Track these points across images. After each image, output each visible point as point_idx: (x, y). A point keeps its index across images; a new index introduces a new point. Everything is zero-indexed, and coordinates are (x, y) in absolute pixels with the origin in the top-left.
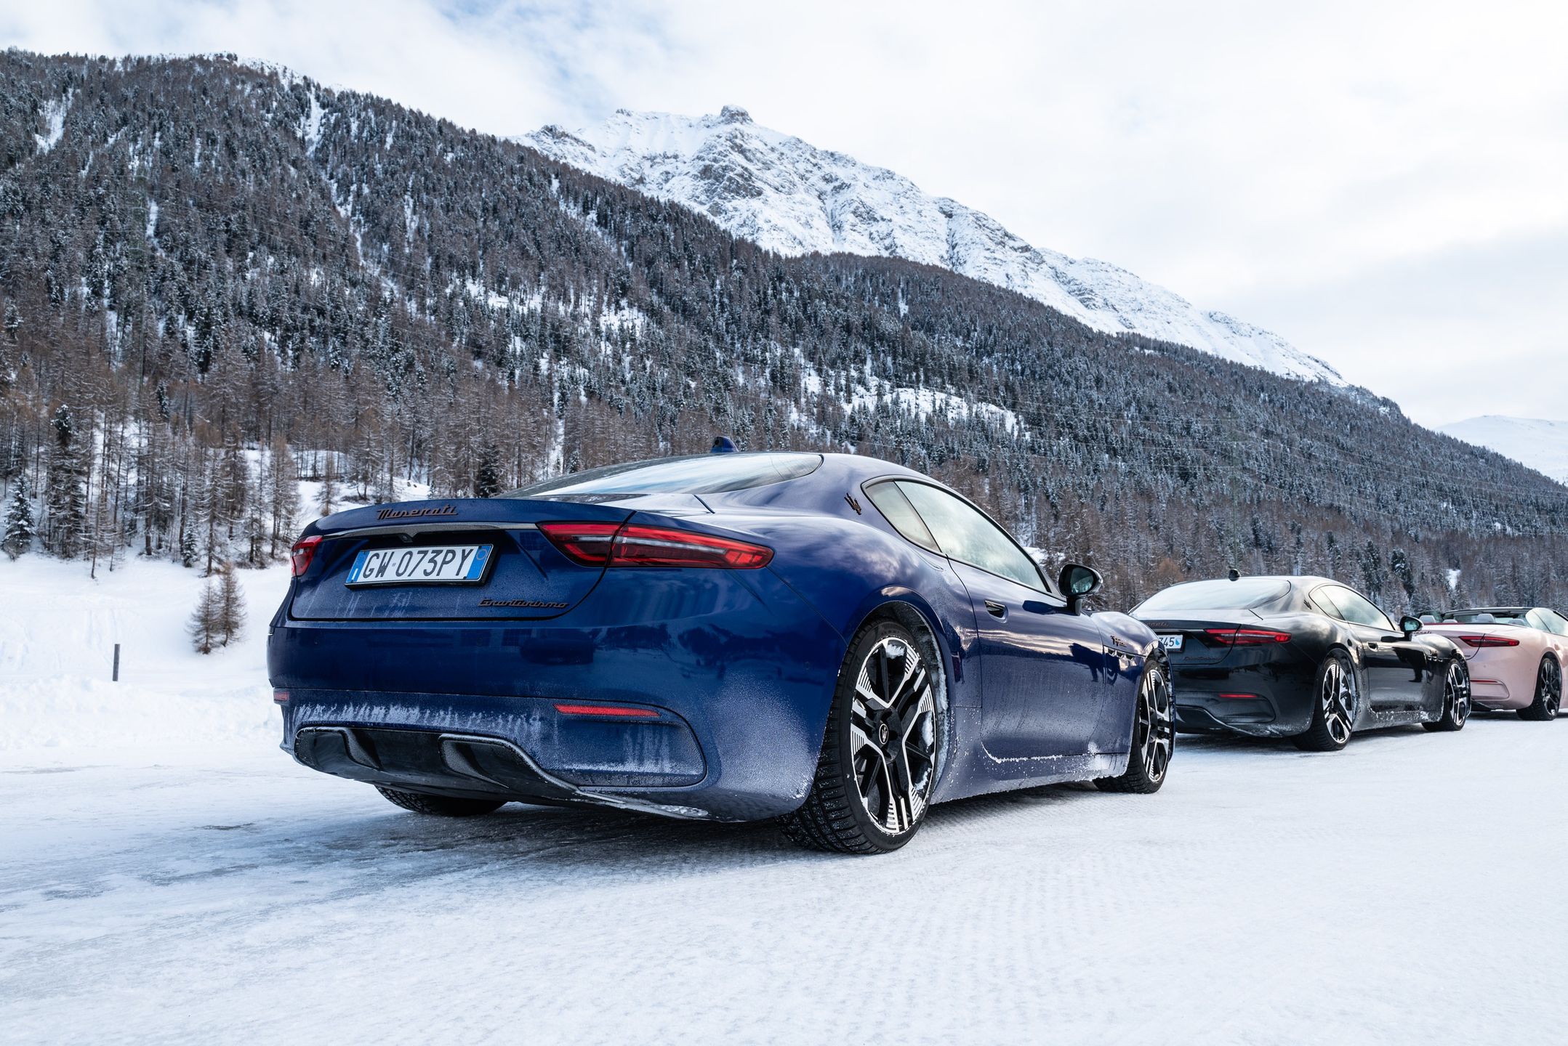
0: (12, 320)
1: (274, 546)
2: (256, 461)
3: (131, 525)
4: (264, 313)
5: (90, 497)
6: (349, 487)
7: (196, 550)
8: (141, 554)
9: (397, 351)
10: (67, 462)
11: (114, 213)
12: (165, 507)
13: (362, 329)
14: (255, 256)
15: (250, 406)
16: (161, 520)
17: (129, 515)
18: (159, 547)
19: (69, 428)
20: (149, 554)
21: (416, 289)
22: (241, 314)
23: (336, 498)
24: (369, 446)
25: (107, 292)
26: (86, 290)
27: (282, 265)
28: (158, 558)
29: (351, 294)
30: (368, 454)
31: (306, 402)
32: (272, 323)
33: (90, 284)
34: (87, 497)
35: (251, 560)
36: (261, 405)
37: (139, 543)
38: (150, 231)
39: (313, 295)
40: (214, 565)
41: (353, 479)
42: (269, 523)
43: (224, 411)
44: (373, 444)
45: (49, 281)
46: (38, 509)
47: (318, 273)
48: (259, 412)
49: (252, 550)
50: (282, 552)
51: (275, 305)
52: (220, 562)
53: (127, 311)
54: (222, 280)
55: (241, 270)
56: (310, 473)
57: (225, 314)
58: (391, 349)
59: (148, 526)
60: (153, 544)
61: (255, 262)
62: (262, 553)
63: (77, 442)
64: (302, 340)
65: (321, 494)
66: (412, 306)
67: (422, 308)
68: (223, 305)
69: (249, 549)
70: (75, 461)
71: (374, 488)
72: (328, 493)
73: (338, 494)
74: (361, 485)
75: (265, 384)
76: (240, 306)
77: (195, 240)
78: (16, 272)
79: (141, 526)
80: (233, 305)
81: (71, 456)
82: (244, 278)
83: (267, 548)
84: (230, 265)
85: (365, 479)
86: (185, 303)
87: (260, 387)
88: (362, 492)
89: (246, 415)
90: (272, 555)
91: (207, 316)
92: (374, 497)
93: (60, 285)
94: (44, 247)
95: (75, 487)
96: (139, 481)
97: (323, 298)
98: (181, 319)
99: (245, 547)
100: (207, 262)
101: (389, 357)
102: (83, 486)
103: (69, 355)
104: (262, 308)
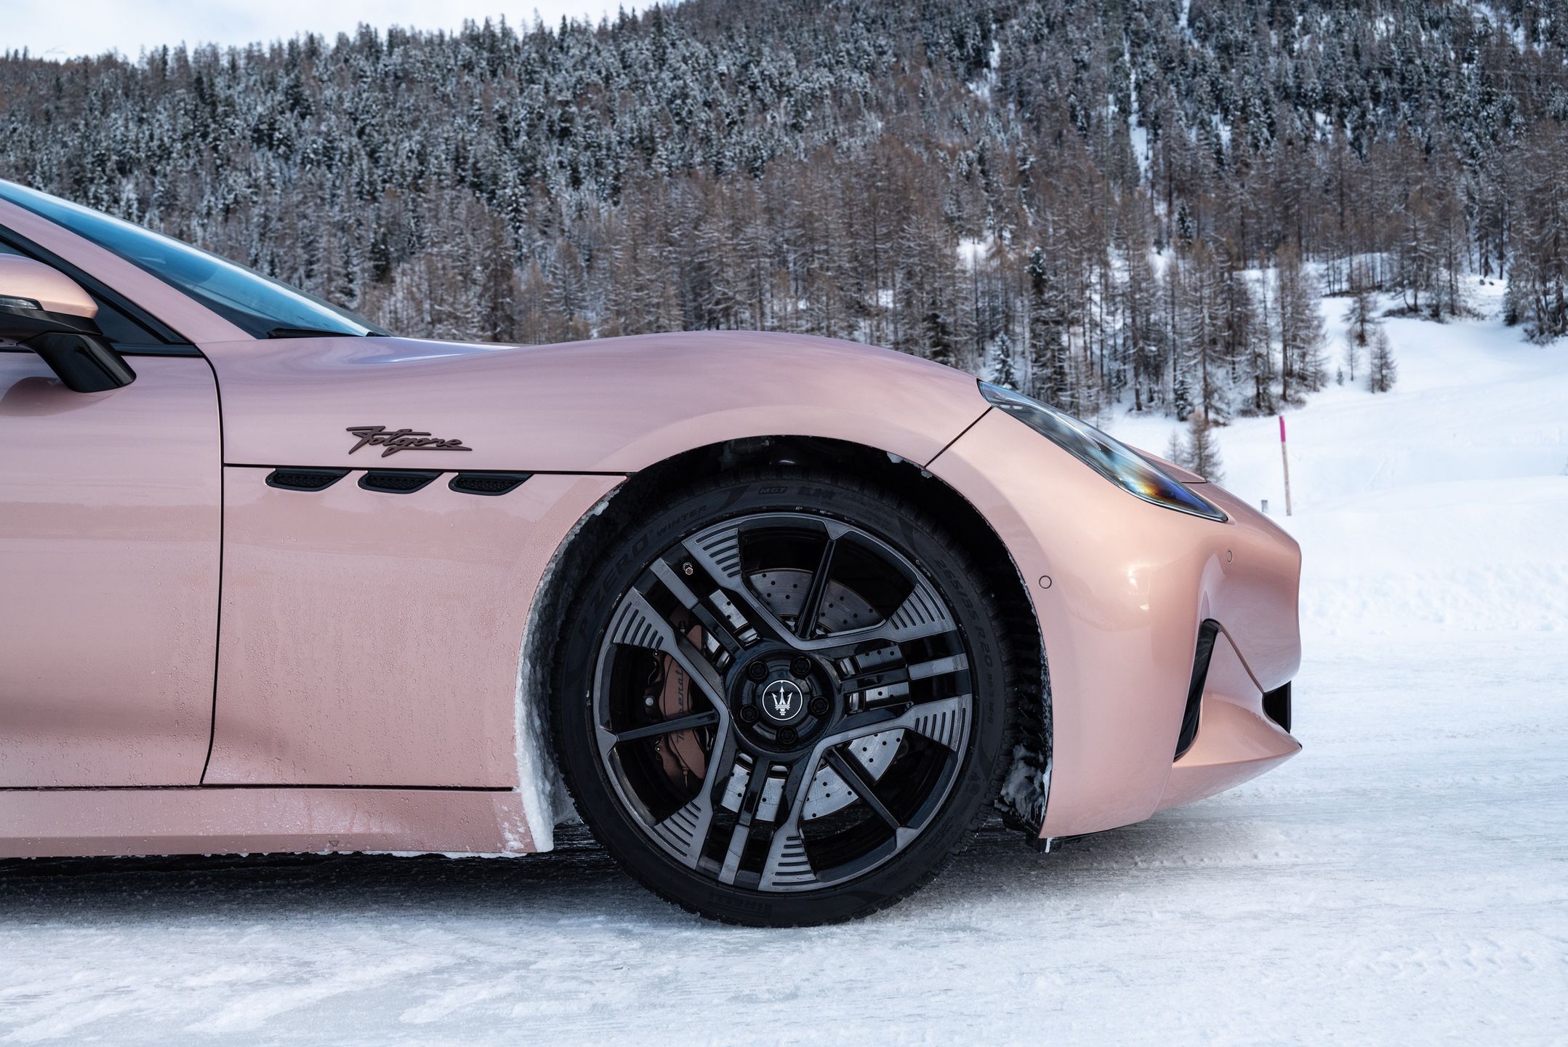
0: (1024, 160)
1: (1286, 385)
2: (1258, 281)
3: (1118, 377)
4: (1313, 90)
5: (1072, 348)
6: (1393, 298)
7: (1190, 398)
8: (1130, 410)
9: (1490, 102)
10: (1044, 313)
11: (1140, 10)
12: (1151, 351)
13: (1440, 83)
14: (1304, 20)
15: (1274, 212)
16: (1151, 367)
17: (1116, 366)
18: (1151, 399)
19: (1044, 273)
20: (1139, 408)
21: (1525, 9)
22: (1287, 97)
23: (1373, 315)
24: (1416, 239)
25: (1135, 106)
26: (1113, 109)
27: (1338, 22)
28: (1149, 413)
29: (1431, 40)
30: (1415, 249)
31: (1342, 195)
32: (1326, 101)
33: (1118, 101)
34: (1069, 348)
35: (1258, 406)
36: (1287, 208)
37: (1128, 397)
38: (1183, 21)
39: (1377, 52)
40: (1212, 415)
41: (1398, 285)
42: (1277, 358)
43: (1243, 224)
44: (1421, 235)
45: (1073, 107)
46: (1022, 369)
47: (1387, 22)
48: (1286, 217)
49: (1258, 394)
50: (1297, 392)
51: (1328, 77)
52: (1218, 411)
53: (1153, 124)
54: (1264, 57)
55: (1286, 43)
56: (1345, 286)
57: (1266, 103)
58: (1481, 100)
59: (1137, 375)
60: (1144, 398)
61: (1306, 29)
62: (1270, 396)
63: (1052, 288)
64: (1363, 115)
65: (1353, 311)
66: (1519, 37)
67: (1533, 35)
68: (1264, 91)
69: (1255, 391)
70: (1052, 310)
71: (1428, 295)
72: (1362, 308)
73: (1375, 308)
74: (1409, 293)
75: (1288, 180)
76: (1285, 87)
77: (1230, 18)
78: (1040, 106)
79: (1130, 375)
80: (1277, 89)
81: (1047, 304)
82: (1291, 51)
83: (1276, 389)
84: (1274, 39)
85: (1414, 285)
86: (1218, 99)
87: (1283, 185)
88: (1411, 301)
89: (1269, 224)
90: (1284, 397)
91: (1243, 109)
92: (1429, 306)
93: (1085, 109)
94: (1067, 69)
95: (1055, 339)
96: (1125, 324)
97: (1392, 53)
98: (1216, 119)
99: (1250, 391)
100: (1244, 42)
101: (1479, 112)
102: (1065, 338)
103: (1071, 189)
104: (1313, 84)
